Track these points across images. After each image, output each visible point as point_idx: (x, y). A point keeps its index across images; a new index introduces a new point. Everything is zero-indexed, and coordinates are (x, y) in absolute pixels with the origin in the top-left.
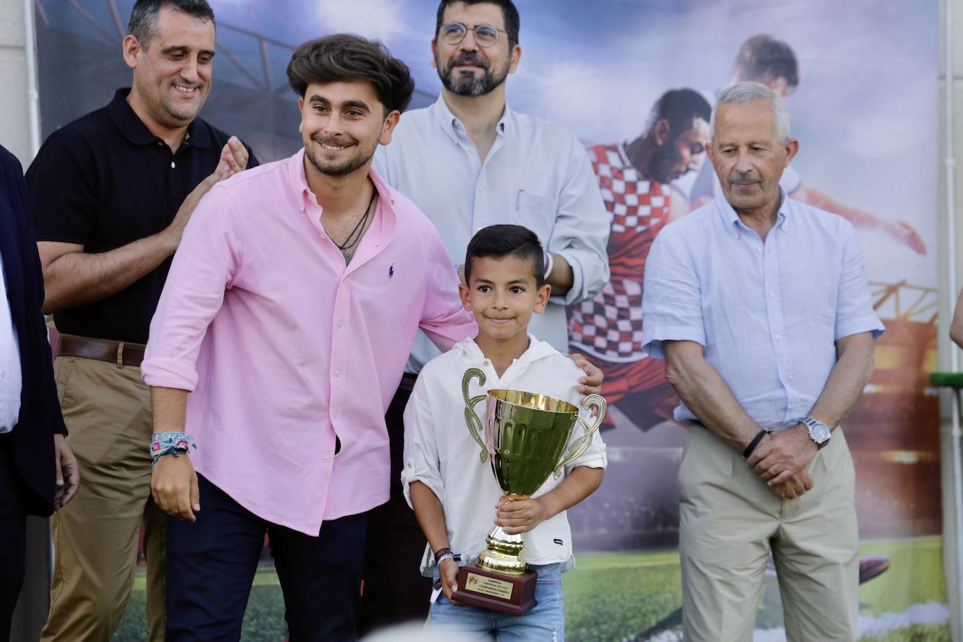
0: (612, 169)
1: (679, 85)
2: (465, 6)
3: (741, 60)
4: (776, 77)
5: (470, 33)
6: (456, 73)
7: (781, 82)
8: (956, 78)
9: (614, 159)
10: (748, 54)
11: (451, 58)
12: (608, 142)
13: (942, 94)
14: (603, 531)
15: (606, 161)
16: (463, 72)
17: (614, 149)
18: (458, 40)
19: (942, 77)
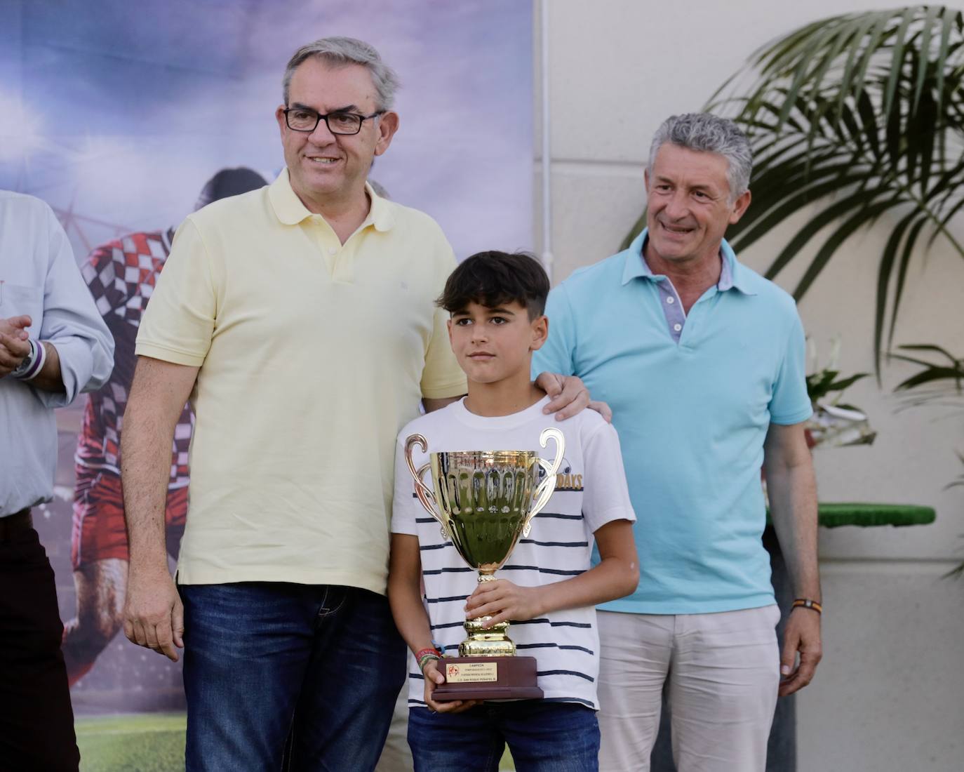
0: (154, 261)
1: (234, 164)
8: (554, 161)
12: (150, 229)
13: (538, 178)
14: (138, 689)
15: (147, 252)
17: (157, 237)
19: (539, 160)
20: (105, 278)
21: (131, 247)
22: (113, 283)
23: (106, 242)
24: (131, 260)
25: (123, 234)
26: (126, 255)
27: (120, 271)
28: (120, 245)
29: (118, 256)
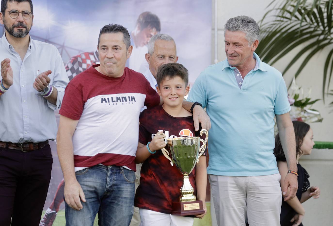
0: (91, 61)
2: (17, 4)
3: (139, 21)
4: (152, 28)
5: (20, 14)
6: (16, 30)
7: (154, 30)
8: (218, 30)
9: (92, 58)
10: (141, 19)
11: (13, 24)
12: (90, 51)
13: (213, 35)
15: (89, 58)
16: (18, 30)
17: (92, 54)
18: (16, 17)
19: (213, 29)
20: (76, 67)
21: (84, 57)
22: (78, 69)
23: (76, 55)
24: (84, 61)
25: (81, 53)
26: (82, 59)
27: (80, 65)
28: (80, 56)
29: (79, 60)
